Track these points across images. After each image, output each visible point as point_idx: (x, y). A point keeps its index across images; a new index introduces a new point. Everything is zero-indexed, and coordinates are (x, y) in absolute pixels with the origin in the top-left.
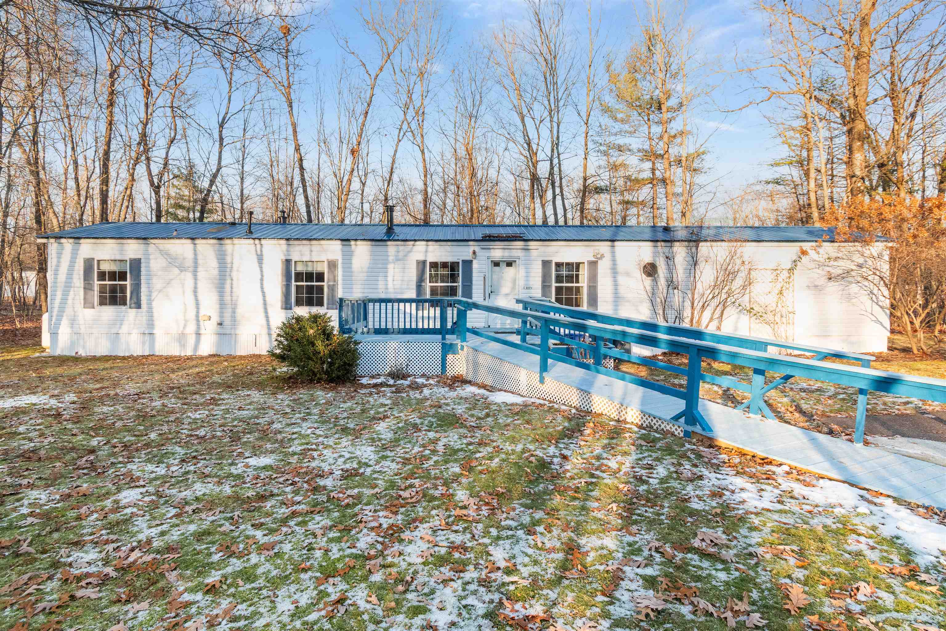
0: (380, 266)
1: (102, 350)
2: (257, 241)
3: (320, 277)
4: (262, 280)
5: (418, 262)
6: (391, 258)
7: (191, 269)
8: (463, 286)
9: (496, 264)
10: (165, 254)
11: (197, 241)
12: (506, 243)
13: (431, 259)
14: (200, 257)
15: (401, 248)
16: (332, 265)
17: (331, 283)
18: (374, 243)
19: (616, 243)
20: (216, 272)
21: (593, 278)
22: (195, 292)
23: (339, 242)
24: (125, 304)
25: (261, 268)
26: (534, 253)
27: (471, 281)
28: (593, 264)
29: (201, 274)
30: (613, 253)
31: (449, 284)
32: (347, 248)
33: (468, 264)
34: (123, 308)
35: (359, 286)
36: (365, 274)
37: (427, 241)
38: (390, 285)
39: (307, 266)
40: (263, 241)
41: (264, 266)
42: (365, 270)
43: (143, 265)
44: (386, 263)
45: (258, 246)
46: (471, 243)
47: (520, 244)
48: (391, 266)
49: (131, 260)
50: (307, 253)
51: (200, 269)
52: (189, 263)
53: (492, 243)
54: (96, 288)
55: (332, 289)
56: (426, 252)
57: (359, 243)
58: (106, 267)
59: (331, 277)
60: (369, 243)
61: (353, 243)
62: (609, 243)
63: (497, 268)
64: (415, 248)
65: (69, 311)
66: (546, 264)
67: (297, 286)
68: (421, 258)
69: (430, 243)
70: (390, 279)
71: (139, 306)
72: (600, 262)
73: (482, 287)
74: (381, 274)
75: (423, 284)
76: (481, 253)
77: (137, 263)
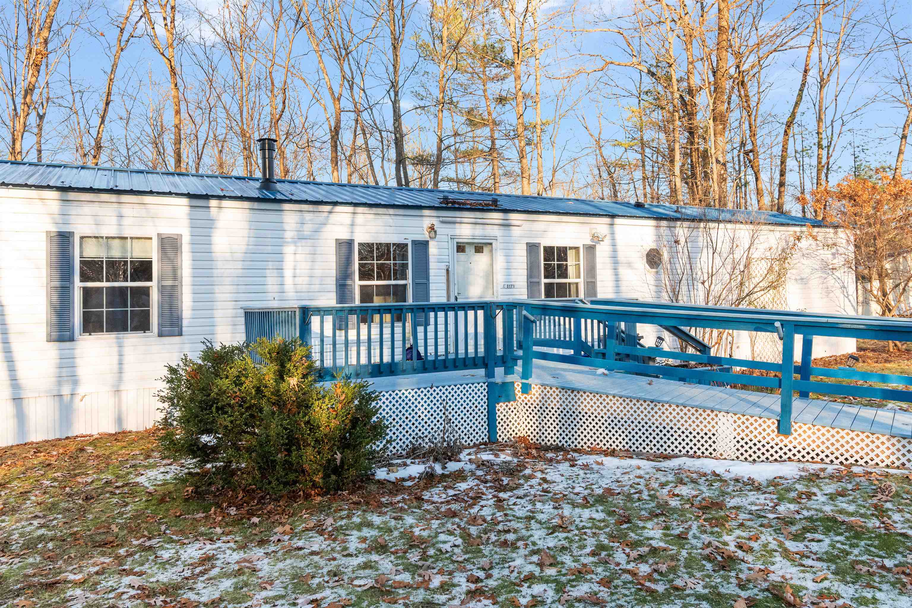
0: (269, 249)
3: (142, 270)
5: (339, 243)
6: (289, 235)
8: (416, 285)
9: (461, 248)
12: (478, 214)
13: (361, 237)
15: (308, 217)
16: (169, 245)
17: (169, 283)
18: (256, 205)
19: (617, 221)
21: (591, 270)
23: (183, 201)
26: (516, 232)
27: (427, 277)
28: (591, 249)
30: (613, 235)
31: (393, 282)
32: (200, 213)
33: (422, 246)
35: (228, 288)
36: (240, 265)
37: (356, 205)
38: (289, 287)
39: (109, 248)
42: (239, 256)
44: (280, 241)
46: (426, 212)
47: (496, 216)
48: (289, 250)
50: (112, 219)
53: (456, 213)
55: (173, 292)
56: (352, 225)
57: (226, 203)
59: (168, 269)
60: (247, 204)
61: (213, 203)
62: (607, 220)
63: (461, 255)
64: (334, 218)
66: (532, 248)
67: (86, 292)
68: (345, 236)
69: (360, 209)
70: (288, 273)
72: (598, 247)
73: (444, 286)
74: (270, 265)
75: (349, 282)
76: (442, 230)
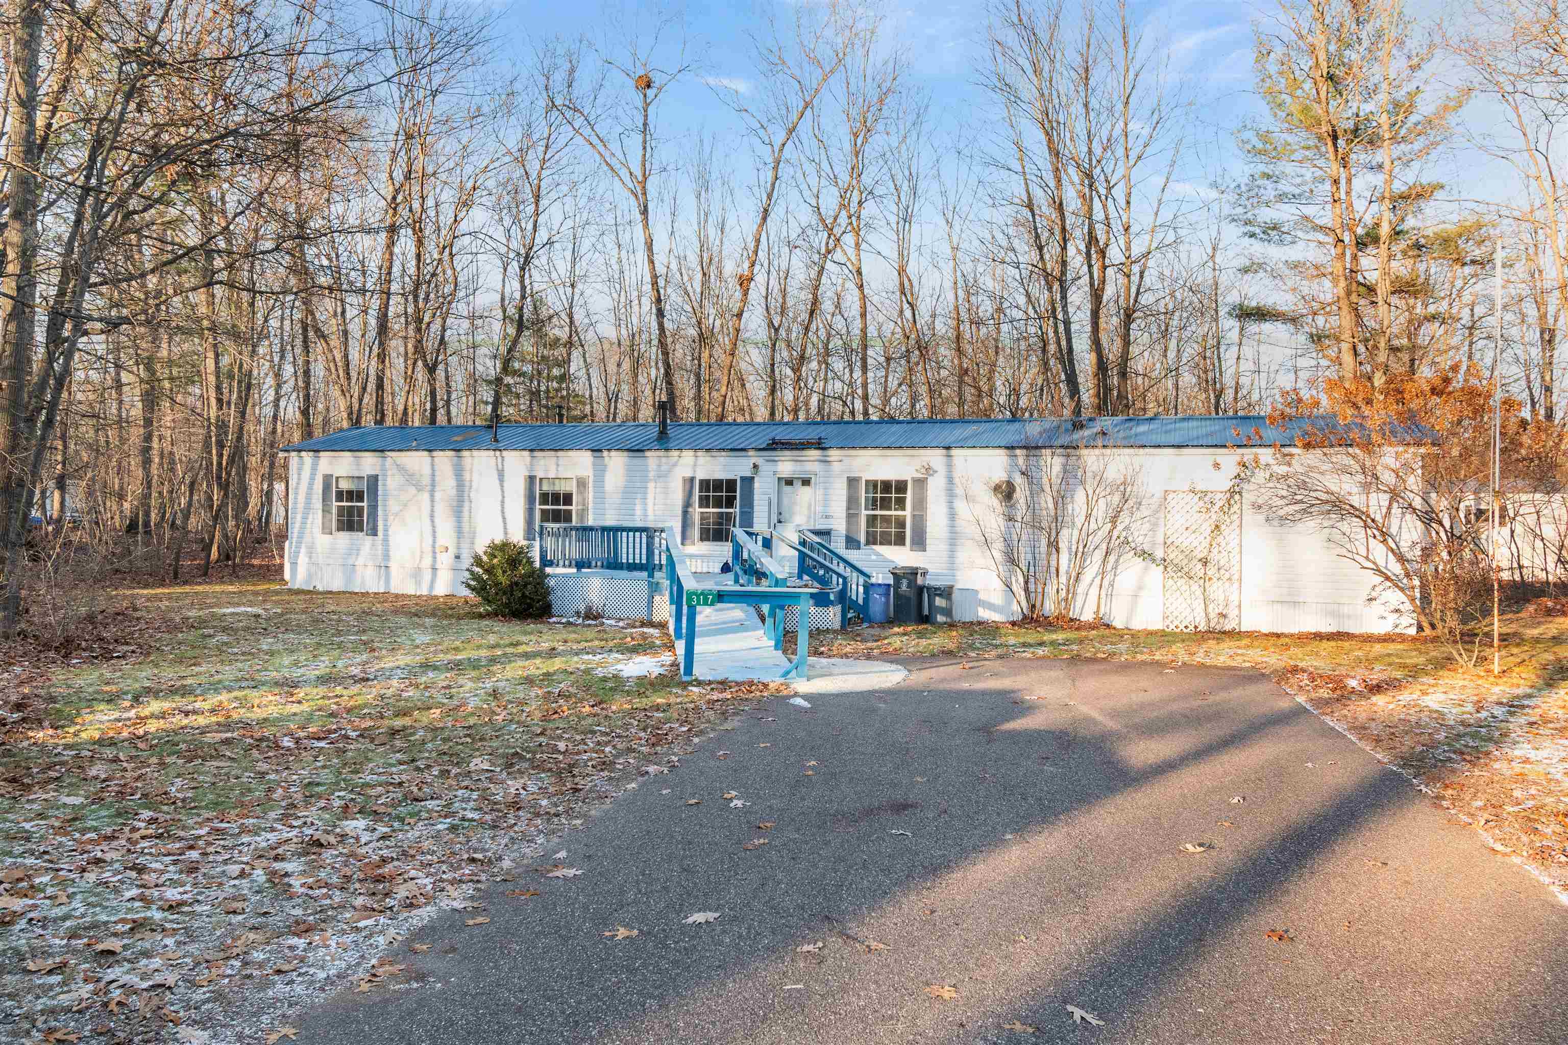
0: (638, 485)
1: (337, 585)
2: (498, 453)
3: (568, 499)
4: (503, 502)
5: (684, 480)
6: (651, 474)
7: (429, 488)
8: (742, 513)
9: (789, 482)
10: (401, 468)
11: (435, 454)
12: (797, 453)
13: (701, 475)
14: (437, 473)
15: (664, 460)
16: (582, 483)
17: (581, 507)
18: (631, 454)
19: (954, 452)
20: (453, 492)
21: (921, 503)
22: (432, 516)
23: (589, 453)
24: (362, 530)
25: (502, 486)
26: (836, 467)
27: (751, 506)
28: (920, 483)
29: (438, 495)
30: (950, 467)
31: (724, 510)
32: (598, 461)
33: (748, 481)
34: (360, 534)
35: (613, 512)
36: (620, 496)
37: (695, 450)
38: (650, 512)
39: (553, 484)
40: (505, 453)
41: (505, 484)
42: (620, 489)
43: (380, 483)
44: (645, 480)
45: (500, 459)
46: (751, 453)
47: (814, 454)
48: (651, 485)
49: (369, 477)
50: (553, 467)
51: (437, 488)
52: (426, 480)
53: (779, 453)
54: (334, 511)
55: (583, 513)
56: (695, 465)
57: (613, 453)
58: (344, 485)
59: (580, 500)
60: (626, 454)
61: (605, 454)
62: (944, 452)
63: (787, 489)
64: (682, 461)
65: (307, 539)
66: (852, 482)
67: (542, 511)
68: (689, 474)
69: (700, 453)
70: (650, 501)
71: (375, 534)
72: (930, 479)
73: (766, 514)
74: (639, 496)
75: (690, 510)
76: (766, 468)
77: (374, 480)
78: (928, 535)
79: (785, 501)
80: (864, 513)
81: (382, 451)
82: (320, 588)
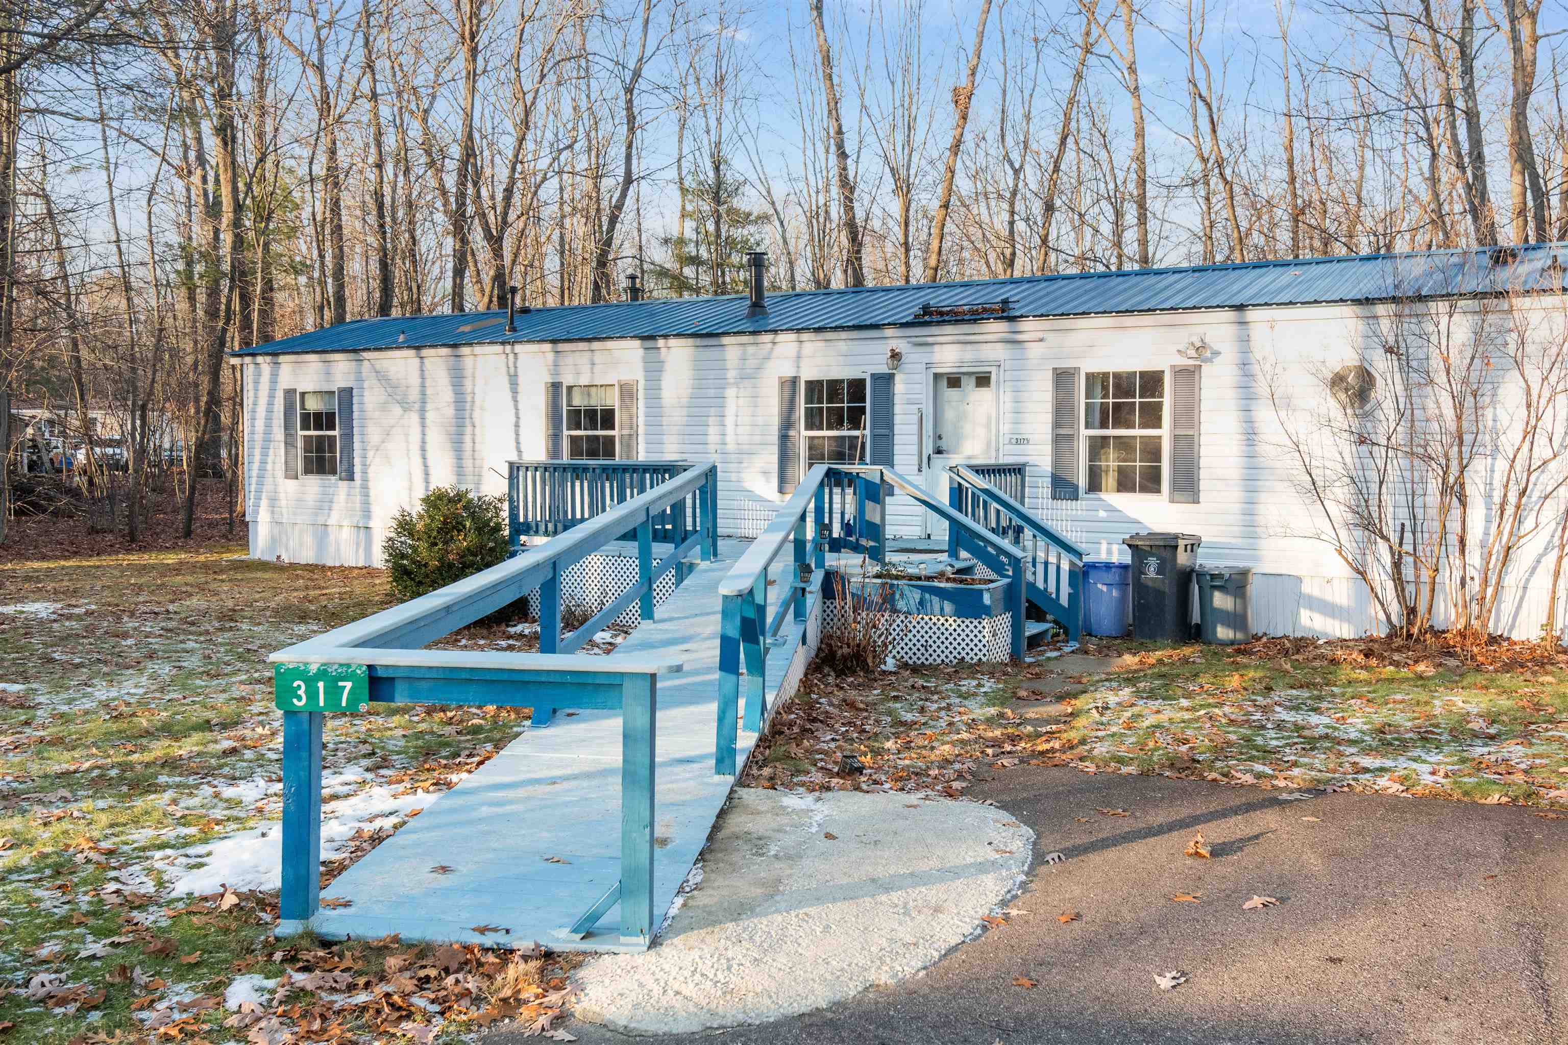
0: (712, 392)
1: (307, 556)
2: (508, 348)
3: (608, 418)
4: (517, 426)
5: (782, 383)
6: (731, 374)
7: (417, 406)
8: (874, 436)
9: (954, 381)
10: (382, 377)
11: (425, 352)
12: (966, 328)
13: (809, 373)
14: (428, 383)
15: (751, 350)
16: (627, 392)
17: (625, 432)
18: (698, 341)
19: (1252, 315)
20: (450, 412)
21: (1188, 413)
22: (423, 450)
23: (637, 343)
24: (334, 472)
25: (516, 401)
26: (1034, 351)
27: (890, 426)
28: (1189, 374)
29: (430, 416)
30: (1245, 341)
31: (846, 432)
32: (651, 355)
33: (885, 381)
34: (333, 479)
35: (674, 439)
36: (685, 412)
37: (799, 331)
38: (730, 439)
39: (589, 395)
40: (518, 348)
41: (520, 397)
42: (685, 401)
43: (355, 400)
44: (721, 383)
45: (511, 356)
46: (889, 332)
47: (995, 328)
48: (731, 392)
49: (341, 390)
50: (586, 368)
51: (429, 406)
52: (414, 395)
53: (934, 330)
54: (300, 444)
55: (630, 441)
56: (799, 357)
57: (672, 342)
58: (313, 405)
59: (626, 419)
60: (690, 341)
61: (661, 342)
62: (1231, 315)
63: (951, 394)
64: (779, 349)
65: (268, 487)
66: (1062, 377)
67: (572, 438)
68: (789, 372)
69: (805, 336)
70: (730, 421)
71: (351, 478)
72: (1205, 368)
73: (915, 438)
74: (713, 411)
75: (792, 433)
76: (913, 357)
77: (347, 395)
78: (1203, 474)
79: (949, 414)
80: (1085, 433)
81: (355, 351)
82: (286, 559)
